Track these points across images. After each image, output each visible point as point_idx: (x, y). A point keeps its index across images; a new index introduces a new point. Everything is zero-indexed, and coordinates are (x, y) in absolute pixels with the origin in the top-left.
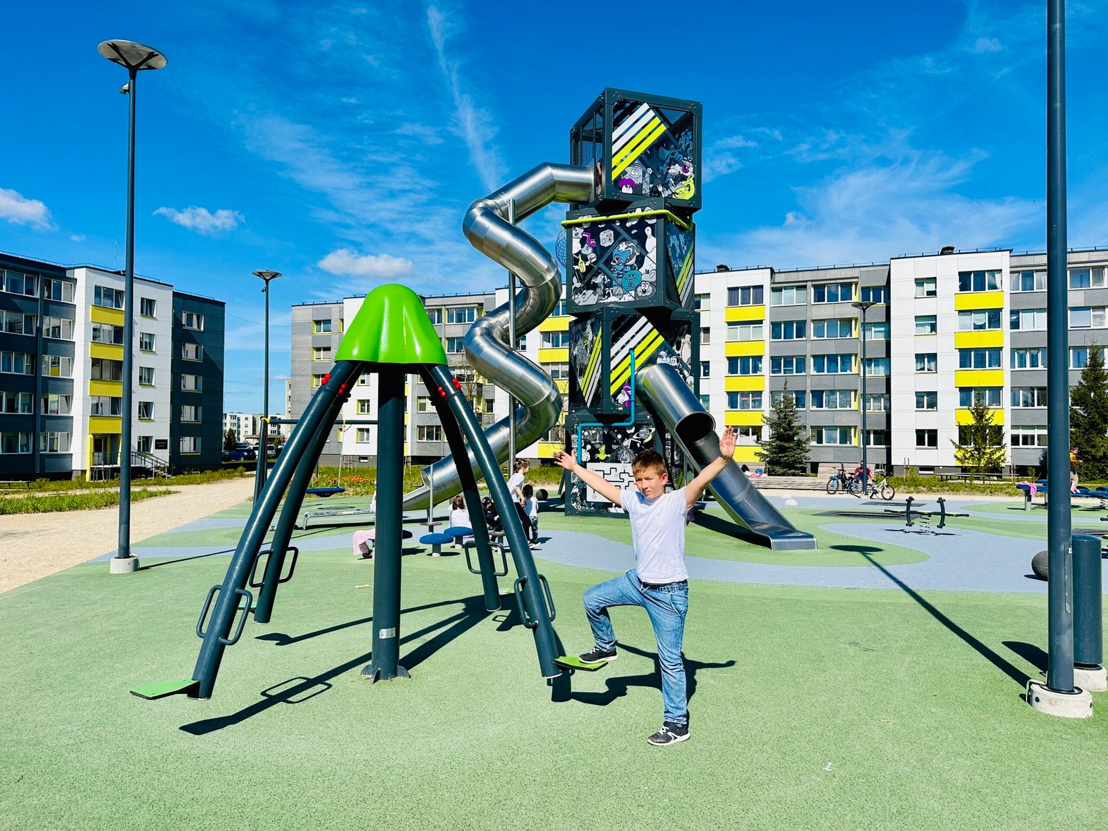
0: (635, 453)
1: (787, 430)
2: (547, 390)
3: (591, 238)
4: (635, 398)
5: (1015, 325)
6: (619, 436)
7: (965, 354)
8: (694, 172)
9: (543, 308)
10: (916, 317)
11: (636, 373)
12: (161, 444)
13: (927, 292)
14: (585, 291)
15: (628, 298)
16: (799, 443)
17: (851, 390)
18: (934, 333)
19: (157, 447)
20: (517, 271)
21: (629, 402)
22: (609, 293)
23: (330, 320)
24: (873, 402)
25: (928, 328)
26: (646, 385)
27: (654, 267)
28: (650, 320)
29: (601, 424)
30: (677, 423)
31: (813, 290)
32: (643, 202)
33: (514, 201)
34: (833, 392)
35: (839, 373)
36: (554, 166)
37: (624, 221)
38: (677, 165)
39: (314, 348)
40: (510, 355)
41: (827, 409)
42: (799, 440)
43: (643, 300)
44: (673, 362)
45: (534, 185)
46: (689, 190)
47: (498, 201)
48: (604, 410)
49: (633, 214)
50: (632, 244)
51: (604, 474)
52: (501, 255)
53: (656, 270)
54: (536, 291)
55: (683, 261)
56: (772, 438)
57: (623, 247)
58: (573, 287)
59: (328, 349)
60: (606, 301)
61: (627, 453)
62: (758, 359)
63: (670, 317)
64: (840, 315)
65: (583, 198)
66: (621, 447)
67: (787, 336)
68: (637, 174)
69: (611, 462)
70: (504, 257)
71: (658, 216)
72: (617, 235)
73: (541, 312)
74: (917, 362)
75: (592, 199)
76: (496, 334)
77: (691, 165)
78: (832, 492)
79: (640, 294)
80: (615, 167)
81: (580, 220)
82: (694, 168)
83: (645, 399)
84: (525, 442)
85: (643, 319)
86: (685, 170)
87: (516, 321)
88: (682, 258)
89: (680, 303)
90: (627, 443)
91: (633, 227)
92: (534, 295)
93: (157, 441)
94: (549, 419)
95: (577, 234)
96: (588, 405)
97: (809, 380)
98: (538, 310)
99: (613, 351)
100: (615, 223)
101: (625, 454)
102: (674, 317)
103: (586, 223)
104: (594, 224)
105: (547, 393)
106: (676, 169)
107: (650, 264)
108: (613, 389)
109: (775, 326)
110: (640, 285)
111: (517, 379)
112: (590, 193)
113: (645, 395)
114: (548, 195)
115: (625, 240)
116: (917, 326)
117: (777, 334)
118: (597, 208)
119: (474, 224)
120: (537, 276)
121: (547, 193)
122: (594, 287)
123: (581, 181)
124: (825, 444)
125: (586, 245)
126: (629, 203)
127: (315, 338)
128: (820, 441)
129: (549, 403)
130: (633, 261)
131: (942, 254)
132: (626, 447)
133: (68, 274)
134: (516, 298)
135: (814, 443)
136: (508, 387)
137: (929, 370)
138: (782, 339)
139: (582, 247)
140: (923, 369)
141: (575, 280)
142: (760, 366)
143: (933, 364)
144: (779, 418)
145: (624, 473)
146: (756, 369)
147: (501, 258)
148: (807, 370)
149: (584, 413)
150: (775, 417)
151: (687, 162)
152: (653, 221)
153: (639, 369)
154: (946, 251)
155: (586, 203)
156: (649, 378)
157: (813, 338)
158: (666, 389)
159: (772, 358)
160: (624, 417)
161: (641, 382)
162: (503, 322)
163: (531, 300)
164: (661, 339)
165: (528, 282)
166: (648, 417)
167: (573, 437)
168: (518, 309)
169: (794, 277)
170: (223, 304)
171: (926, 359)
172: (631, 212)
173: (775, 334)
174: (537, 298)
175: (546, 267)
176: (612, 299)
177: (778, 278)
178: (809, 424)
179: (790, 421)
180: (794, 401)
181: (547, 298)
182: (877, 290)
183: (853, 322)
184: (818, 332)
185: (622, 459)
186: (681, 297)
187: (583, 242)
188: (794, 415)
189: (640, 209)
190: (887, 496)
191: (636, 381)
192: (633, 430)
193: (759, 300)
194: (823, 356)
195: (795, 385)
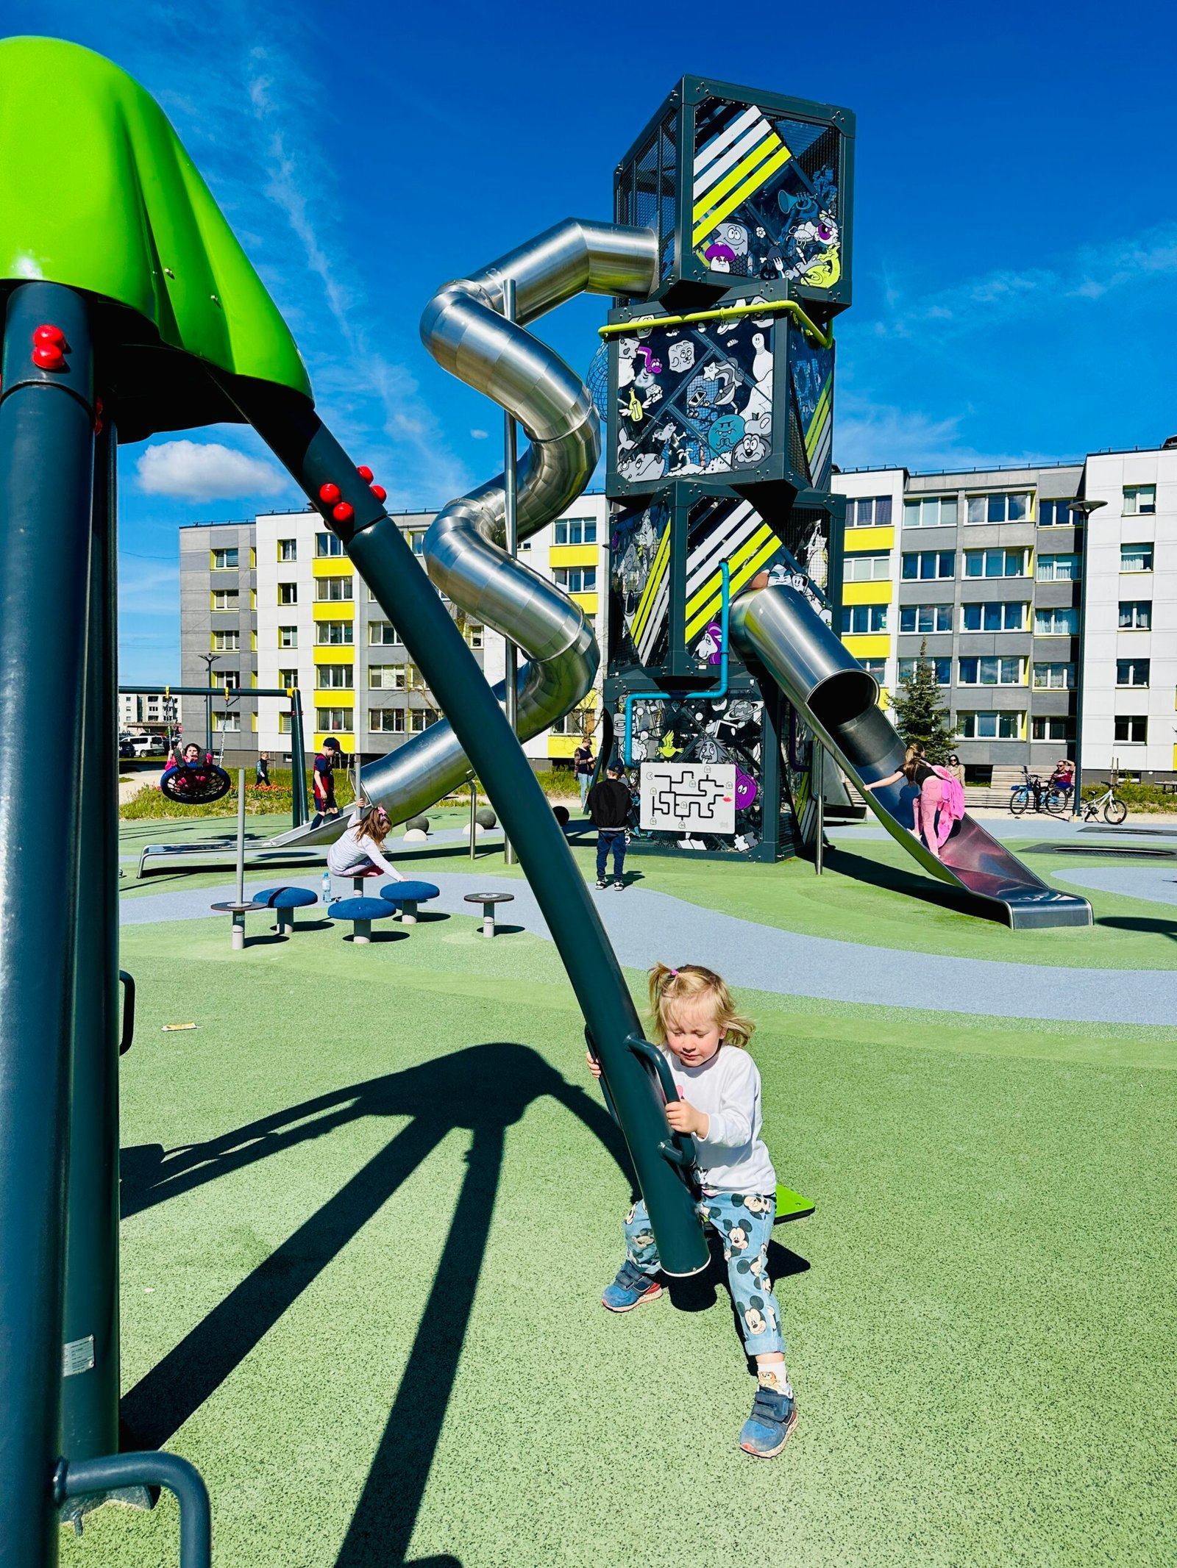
0: (726, 746)
1: (925, 717)
2: (573, 633)
3: (652, 358)
4: (728, 648)
6: (699, 717)
8: (839, 239)
9: (565, 482)
10: (1122, 545)
11: (730, 604)
13: (1141, 507)
14: (641, 456)
15: (718, 466)
16: (941, 736)
17: (1020, 657)
18: (1148, 570)
20: (522, 411)
21: (718, 655)
22: (684, 458)
23: (237, 549)
24: (1052, 675)
25: (1140, 563)
26: (749, 625)
27: (769, 407)
28: (757, 507)
29: (666, 696)
30: (811, 690)
31: (966, 503)
32: (748, 289)
33: (513, 282)
34: (992, 659)
35: (1003, 630)
36: (587, 224)
37: (712, 324)
38: (809, 224)
39: (213, 591)
40: (508, 565)
41: (982, 685)
42: (941, 732)
43: (745, 469)
44: (797, 583)
45: (552, 258)
46: (830, 271)
47: (486, 284)
48: (674, 668)
49: (731, 310)
50: (728, 366)
51: (671, 782)
52: (490, 379)
53: (772, 414)
54: (555, 451)
55: (815, 402)
56: (901, 728)
57: (711, 372)
58: (619, 449)
59: (234, 593)
60: (678, 473)
61: (711, 745)
62: (881, 609)
63: (792, 502)
64: (1007, 541)
65: (638, 286)
66: (702, 736)
67: (925, 575)
68: (737, 237)
69: (685, 761)
70: (495, 383)
71: (777, 313)
72: (700, 350)
73: (563, 491)
74: (1121, 615)
75: (655, 286)
76: (482, 530)
77: (835, 225)
78: (1018, 811)
79: (741, 459)
80: (698, 223)
81: (634, 324)
82: (840, 230)
83: (746, 649)
84: (534, 727)
85: (746, 506)
86: (825, 235)
87: (517, 508)
88: (814, 397)
89: (810, 478)
90: (713, 728)
91: (730, 335)
92: (551, 457)
94: (575, 684)
95: (626, 351)
96: (644, 662)
97: (956, 640)
98: (557, 488)
99: (692, 562)
100: (697, 328)
101: (708, 747)
102: (799, 502)
103: (643, 329)
104: (658, 330)
105: (573, 637)
106: (806, 232)
107: (760, 402)
108: (690, 632)
109: (908, 558)
110: (741, 441)
111: (520, 612)
112: (652, 276)
113: (747, 641)
114: (576, 276)
115: (715, 359)
116: (1122, 560)
117: (911, 571)
118: (663, 302)
119: (439, 321)
120: (557, 420)
121: (573, 273)
122: (657, 448)
123: (634, 253)
124: (977, 737)
125: (644, 371)
126: (724, 290)
127: (214, 577)
128: (969, 732)
129: (576, 656)
130: (728, 399)
131: (1166, 447)
132: (711, 735)
134: (517, 468)
135: (961, 737)
136: (505, 626)
137: (1138, 626)
138: (919, 579)
139: (636, 375)
140: (1129, 625)
141: (623, 435)
142: (883, 620)
143: (1144, 617)
144: (911, 699)
145: (707, 780)
146: (877, 625)
147: (489, 385)
148: (955, 627)
149: (635, 675)
150: (905, 697)
151: (828, 220)
152: (768, 323)
153: (736, 598)
154: (1173, 444)
155: (641, 296)
156: (756, 612)
157: (964, 577)
158: (787, 631)
159: (902, 608)
160: (708, 682)
161: (741, 619)
162: (494, 510)
163: (546, 468)
164: (776, 543)
165: (539, 430)
166: (752, 682)
167: (617, 717)
168: (521, 488)
169: (938, 483)
171: (1135, 610)
172: (727, 307)
173: (908, 572)
174: (555, 463)
175: (573, 403)
176: (691, 468)
177: (916, 484)
178: (955, 706)
179: (928, 703)
180: (933, 672)
181: (573, 466)
182: (1063, 504)
183: (1026, 553)
184: (973, 569)
185: (703, 757)
186: (812, 468)
187: (638, 364)
188: (934, 693)
189: (743, 301)
190: (1114, 818)
191: (732, 619)
192: (723, 706)
193: (884, 519)
194: (979, 605)
195: (936, 649)
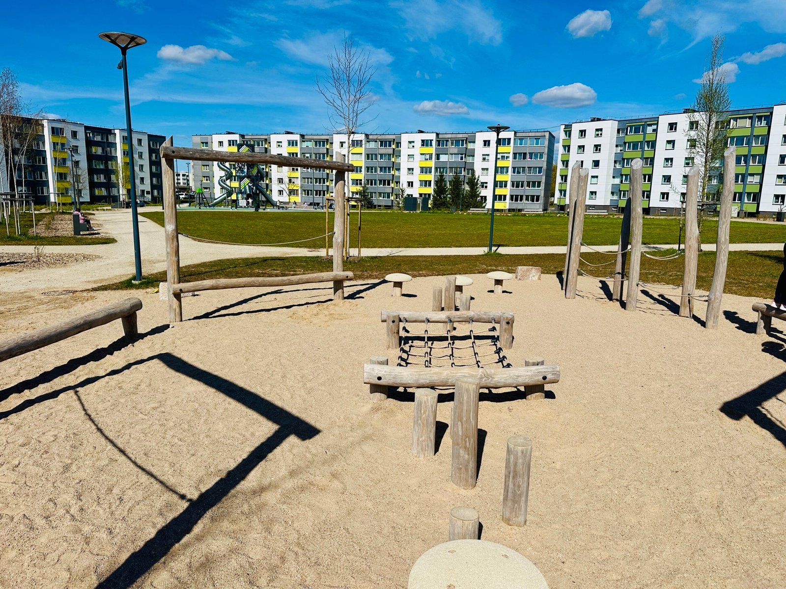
5: (438, 158)
7: (422, 169)
10: (407, 155)
12: (148, 193)
13: (412, 146)
18: (413, 161)
19: (147, 194)
23: (208, 142)
25: (411, 159)
31: (379, 142)
93: (147, 191)
109: (367, 155)
116: (408, 158)
117: (368, 158)
138: (370, 160)
142: (362, 170)
159: (366, 167)
169: (374, 137)
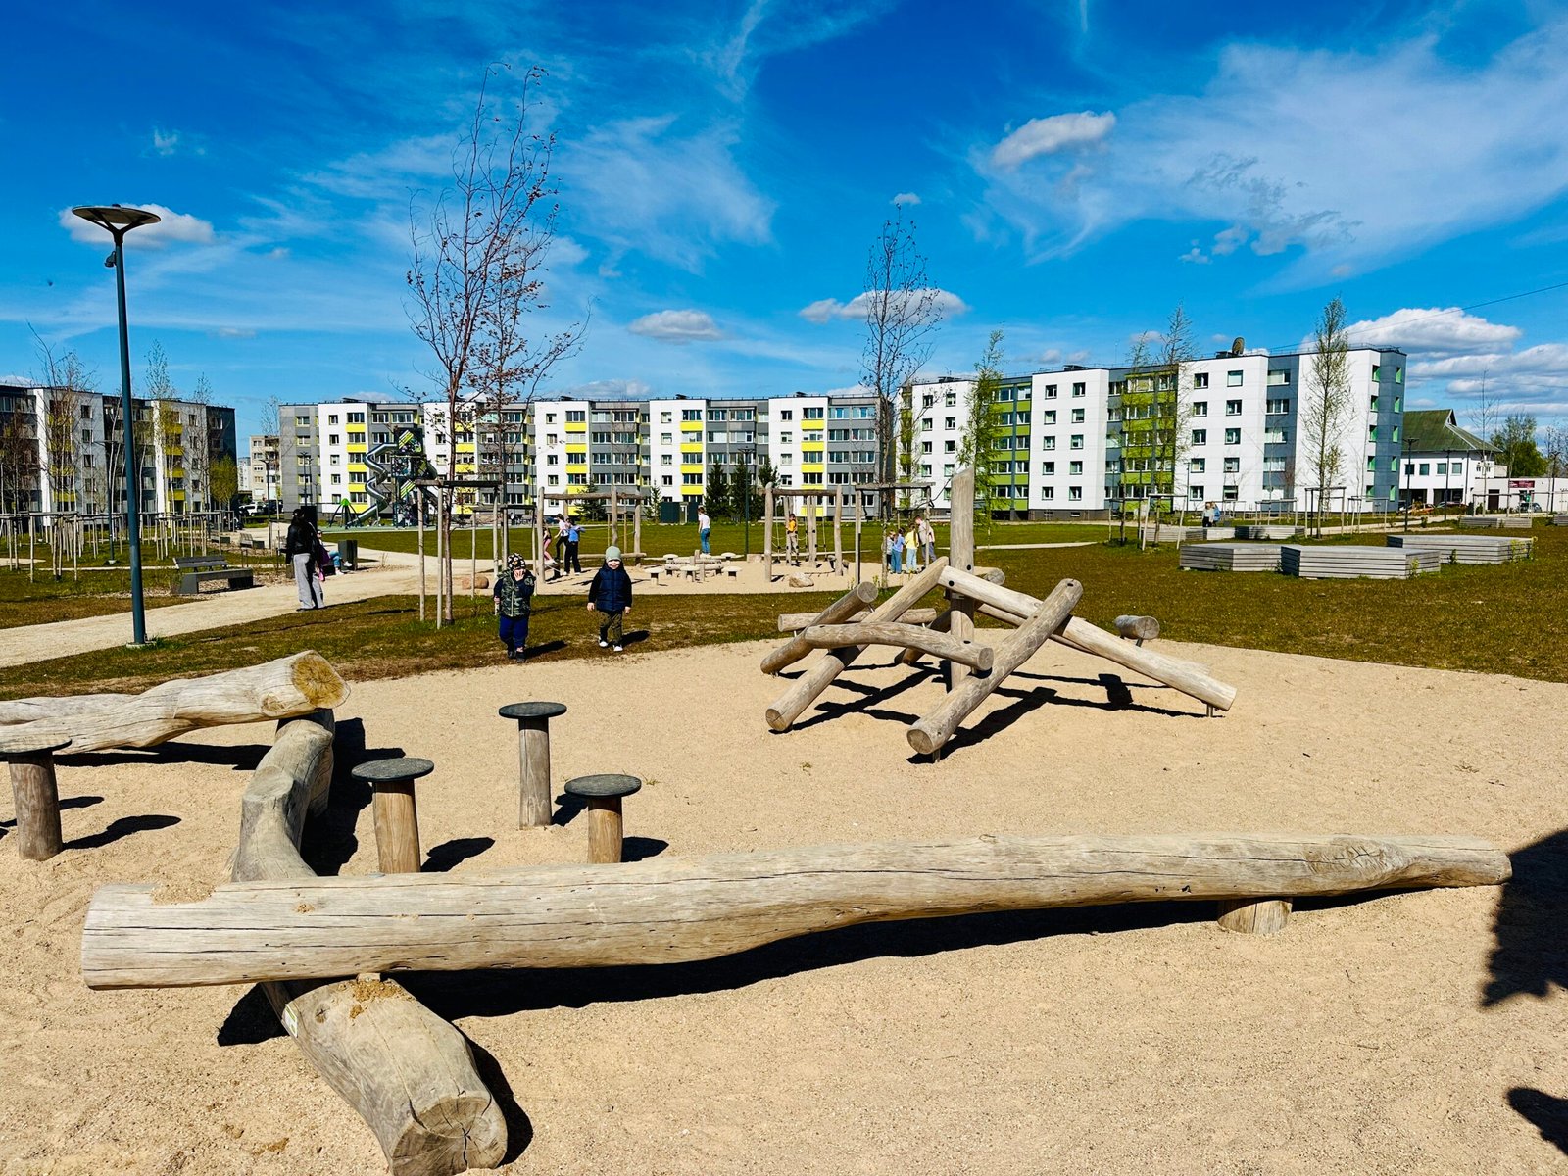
5: (711, 438)
7: (686, 455)
10: (662, 433)
23: (308, 417)
31: (613, 414)
39: (297, 435)
59: (308, 437)
62: (584, 454)
93: (203, 504)
109: (593, 435)
116: (662, 439)
127: (297, 429)
131: (675, 398)
133: (146, 404)
159: (592, 454)
169: (603, 406)
170: (233, 410)
171: (667, 457)
173: (593, 439)
177: (594, 406)
184: (617, 439)
193: (583, 419)
